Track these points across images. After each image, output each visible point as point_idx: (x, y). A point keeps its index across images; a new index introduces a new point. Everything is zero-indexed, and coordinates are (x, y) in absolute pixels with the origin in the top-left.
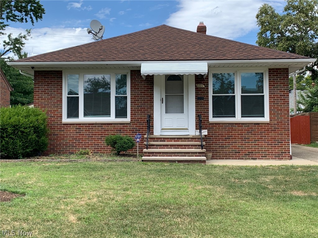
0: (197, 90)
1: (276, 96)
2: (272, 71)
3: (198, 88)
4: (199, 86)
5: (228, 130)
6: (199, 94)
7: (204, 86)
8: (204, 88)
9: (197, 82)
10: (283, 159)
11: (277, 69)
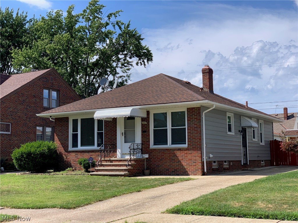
0: (142, 126)
1: (192, 128)
2: (189, 110)
3: (143, 125)
4: (144, 123)
5: (161, 154)
6: (144, 129)
7: (146, 123)
8: (147, 124)
9: (142, 121)
10: (196, 175)
11: (192, 108)
